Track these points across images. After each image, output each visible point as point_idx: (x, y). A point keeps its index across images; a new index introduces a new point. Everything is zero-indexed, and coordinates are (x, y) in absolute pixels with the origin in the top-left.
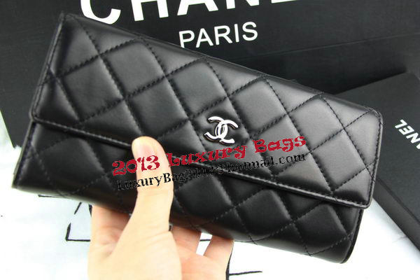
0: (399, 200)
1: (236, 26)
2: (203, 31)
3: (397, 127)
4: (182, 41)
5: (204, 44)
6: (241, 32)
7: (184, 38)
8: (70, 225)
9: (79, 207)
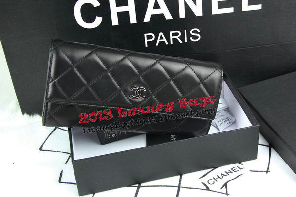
1: (185, 31)
2: (161, 33)
4: (146, 41)
5: (162, 43)
6: (189, 36)
7: (147, 39)
8: (62, 172)
9: (68, 159)
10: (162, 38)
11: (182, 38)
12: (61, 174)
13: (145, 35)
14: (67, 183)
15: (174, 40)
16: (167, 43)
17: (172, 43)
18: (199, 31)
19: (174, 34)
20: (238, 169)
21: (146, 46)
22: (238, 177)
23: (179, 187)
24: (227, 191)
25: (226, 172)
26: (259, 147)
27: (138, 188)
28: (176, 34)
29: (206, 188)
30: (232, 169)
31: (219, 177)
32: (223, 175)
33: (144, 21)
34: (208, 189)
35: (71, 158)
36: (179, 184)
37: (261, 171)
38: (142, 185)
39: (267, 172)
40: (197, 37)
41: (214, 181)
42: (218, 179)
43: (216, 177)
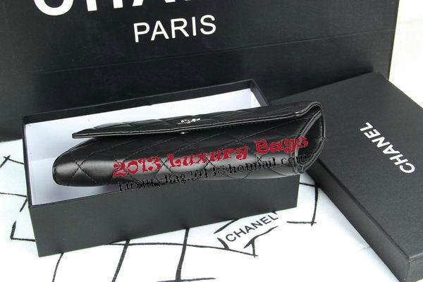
0: (363, 208)
1: (194, 19)
2: (158, 23)
3: (362, 130)
4: (137, 33)
5: (160, 37)
6: (199, 26)
7: (139, 31)
8: (15, 223)
9: (24, 204)
10: (159, 29)
11: (189, 29)
12: (14, 227)
13: (136, 25)
14: (23, 240)
15: (178, 32)
16: (167, 37)
17: (174, 36)
18: (213, 19)
19: (177, 24)
20: (270, 219)
21: (137, 40)
22: (270, 230)
23: (185, 245)
24: (254, 251)
25: (253, 224)
26: (301, 187)
27: (126, 246)
28: (180, 24)
29: (223, 247)
30: (261, 220)
31: (242, 231)
32: (248, 229)
33: (134, 5)
34: (226, 248)
35: (27, 203)
36: (185, 241)
37: (303, 223)
38: (131, 242)
39: (312, 223)
40: (210, 29)
41: (236, 236)
42: (241, 234)
43: (238, 231)
